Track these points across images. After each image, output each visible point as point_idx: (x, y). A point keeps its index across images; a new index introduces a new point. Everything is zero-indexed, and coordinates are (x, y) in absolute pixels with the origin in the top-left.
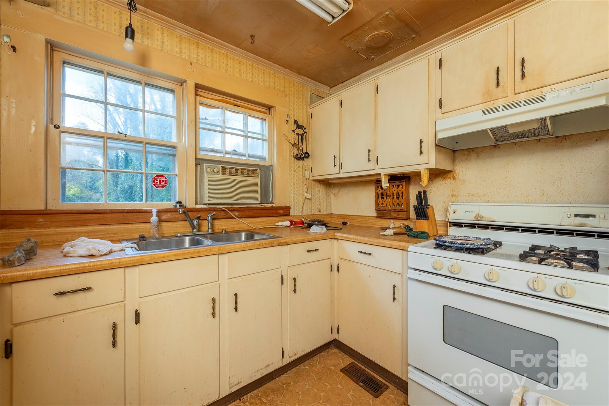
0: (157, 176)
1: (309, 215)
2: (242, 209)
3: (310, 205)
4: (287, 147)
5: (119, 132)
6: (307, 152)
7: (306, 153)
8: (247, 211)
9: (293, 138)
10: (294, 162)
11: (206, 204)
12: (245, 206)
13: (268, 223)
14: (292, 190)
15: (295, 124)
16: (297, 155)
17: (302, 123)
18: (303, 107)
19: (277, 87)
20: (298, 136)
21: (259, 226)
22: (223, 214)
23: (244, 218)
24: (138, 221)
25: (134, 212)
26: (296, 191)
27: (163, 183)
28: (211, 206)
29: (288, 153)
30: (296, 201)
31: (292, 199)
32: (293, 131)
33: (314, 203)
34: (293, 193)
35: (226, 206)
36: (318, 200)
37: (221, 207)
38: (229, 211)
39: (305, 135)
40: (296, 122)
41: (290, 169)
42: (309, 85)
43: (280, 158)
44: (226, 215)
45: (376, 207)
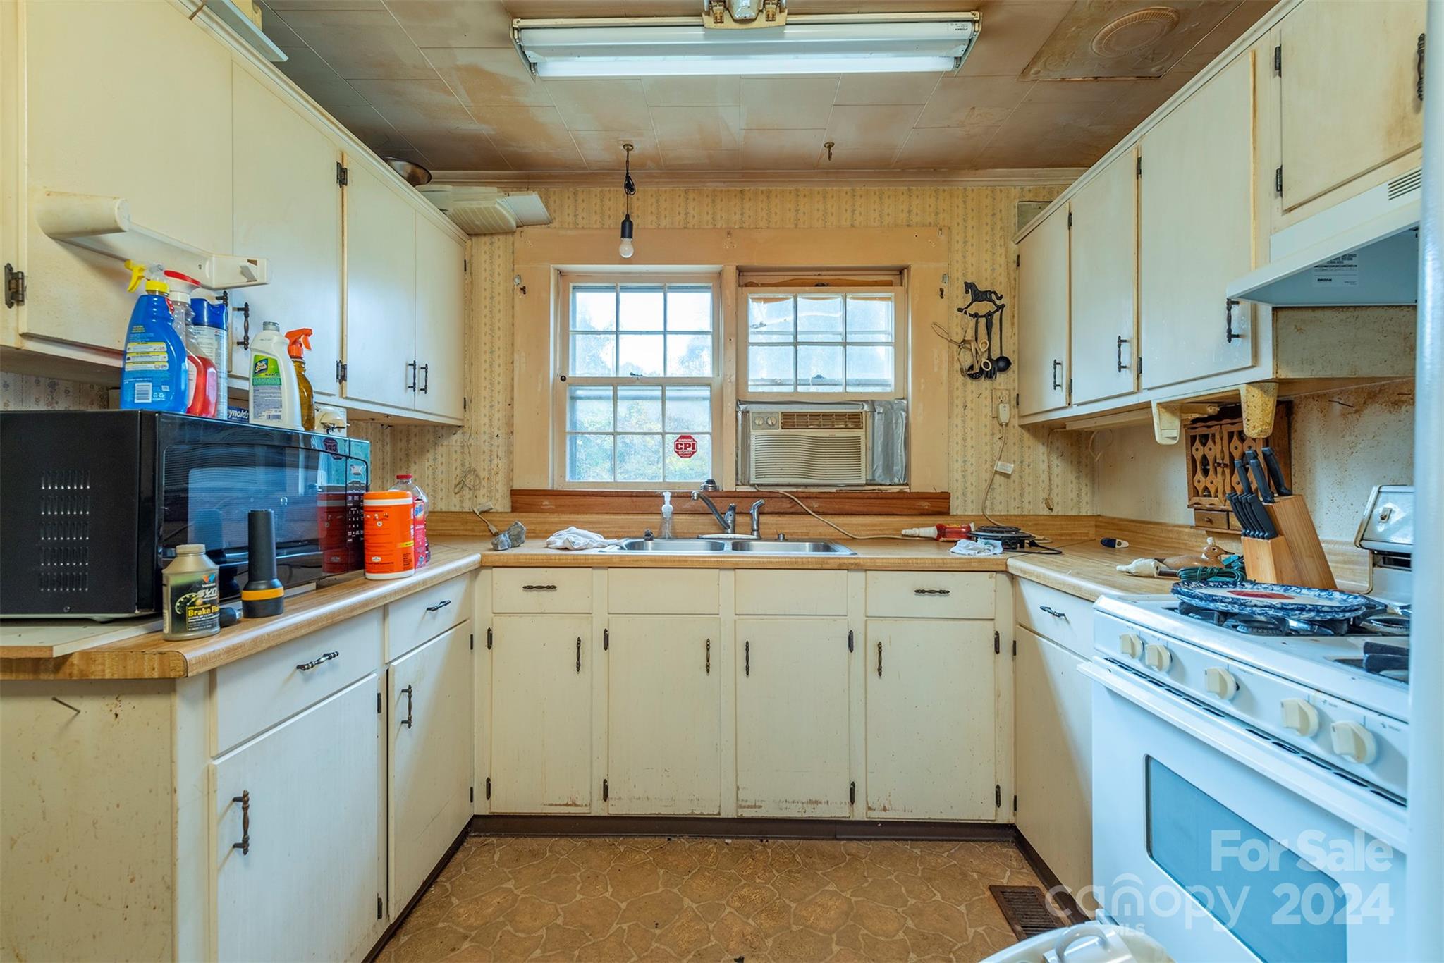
0: (682, 437)
1: (1015, 516)
2: (826, 495)
3: (1018, 492)
4: (940, 353)
5: (631, 374)
6: (1004, 355)
7: (1002, 358)
8: (838, 500)
9: (961, 327)
10: (964, 385)
11: (753, 485)
12: (834, 490)
13: (887, 529)
14: (957, 453)
15: (967, 292)
16: (971, 368)
17: (992, 284)
18: (993, 246)
19: (915, 219)
20: (977, 322)
21: (864, 533)
22: (785, 505)
23: (832, 514)
24: (651, 510)
25: (645, 496)
26: (972, 457)
27: (690, 449)
28: (762, 489)
29: (945, 365)
30: (971, 479)
31: (958, 476)
32: (960, 310)
33: (1029, 485)
34: (960, 462)
35: (794, 490)
36: (1044, 477)
37: (782, 490)
38: (797, 498)
39: (997, 315)
40: (969, 287)
41: (950, 403)
42: (1014, 183)
43: (922, 381)
44: (792, 507)
45: (1190, 500)
